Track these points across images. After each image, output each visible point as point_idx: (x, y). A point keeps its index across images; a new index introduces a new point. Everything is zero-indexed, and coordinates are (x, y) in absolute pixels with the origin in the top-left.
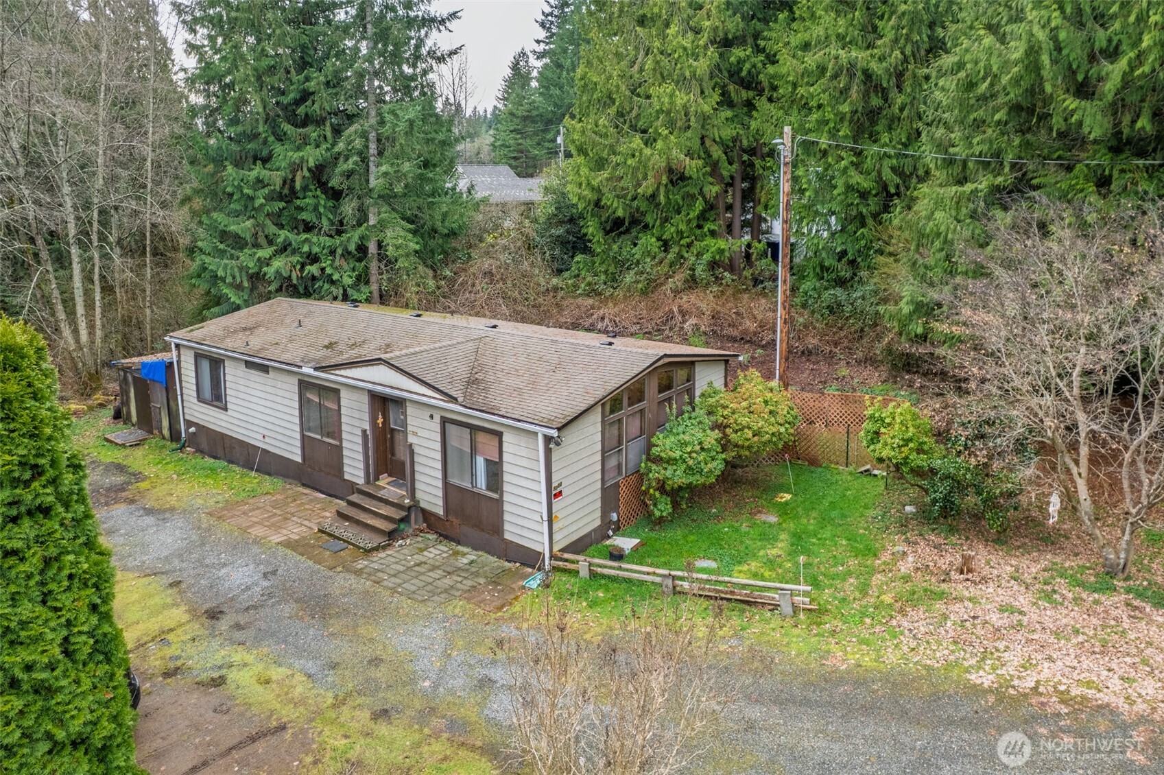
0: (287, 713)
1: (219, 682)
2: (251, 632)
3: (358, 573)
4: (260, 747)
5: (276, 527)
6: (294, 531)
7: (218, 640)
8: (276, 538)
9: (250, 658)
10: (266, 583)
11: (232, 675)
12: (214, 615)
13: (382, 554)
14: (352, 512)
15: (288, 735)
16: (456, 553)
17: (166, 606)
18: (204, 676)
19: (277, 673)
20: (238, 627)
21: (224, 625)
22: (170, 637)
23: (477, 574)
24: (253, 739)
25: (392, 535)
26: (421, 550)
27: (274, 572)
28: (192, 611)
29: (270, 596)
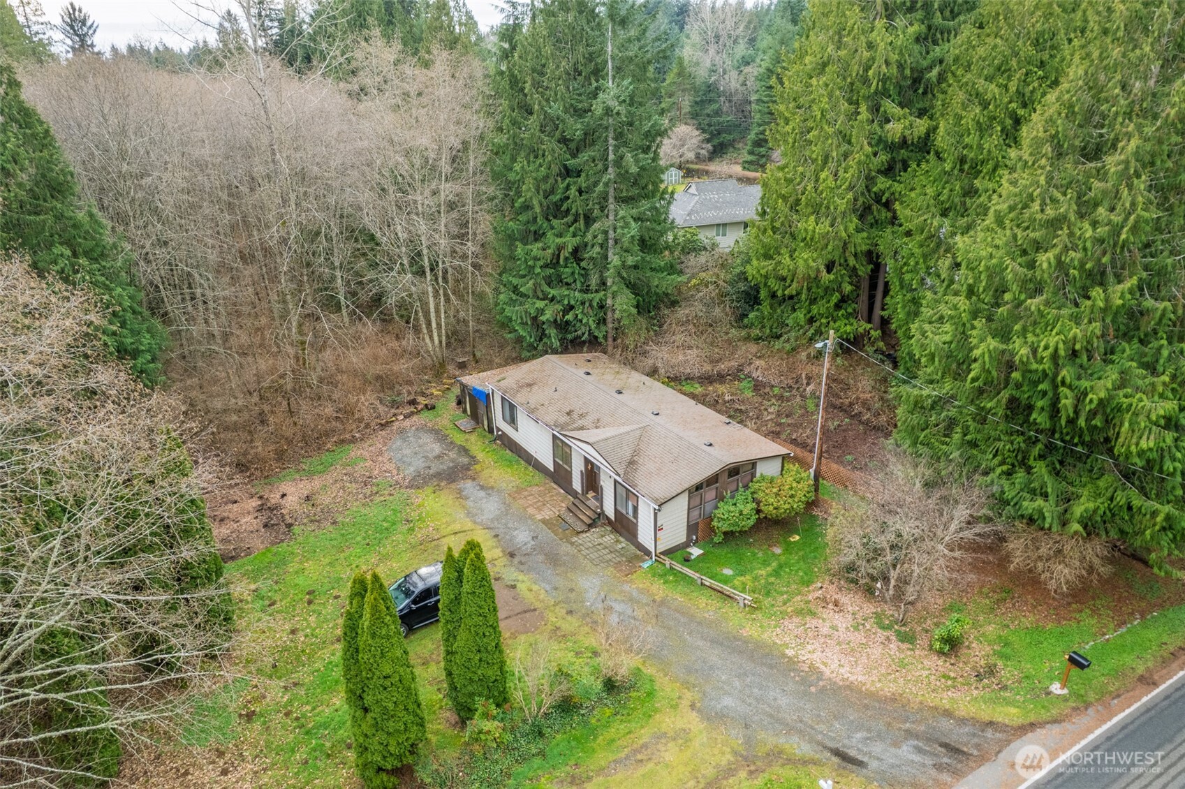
0: (537, 605)
1: (514, 587)
2: (526, 567)
3: (572, 544)
4: (528, 615)
5: (539, 509)
6: (547, 514)
7: (513, 569)
8: (539, 517)
9: (525, 579)
10: (533, 543)
11: (519, 585)
12: (512, 555)
13: (584, 535)
14: (574, 509)
15: (537, 613)
16: (618, 541)
17: (493, 547)
18: (508, 583)
19: (535, 588)
20: (521, 563)
21: (516, 560)
22: (496, 562)
23: (622, 555)
24: (525, 612)
25: (590, 526)
26: (602, 536)
27: (537, 537)
28: (503, 551)
29: (535, 550)
